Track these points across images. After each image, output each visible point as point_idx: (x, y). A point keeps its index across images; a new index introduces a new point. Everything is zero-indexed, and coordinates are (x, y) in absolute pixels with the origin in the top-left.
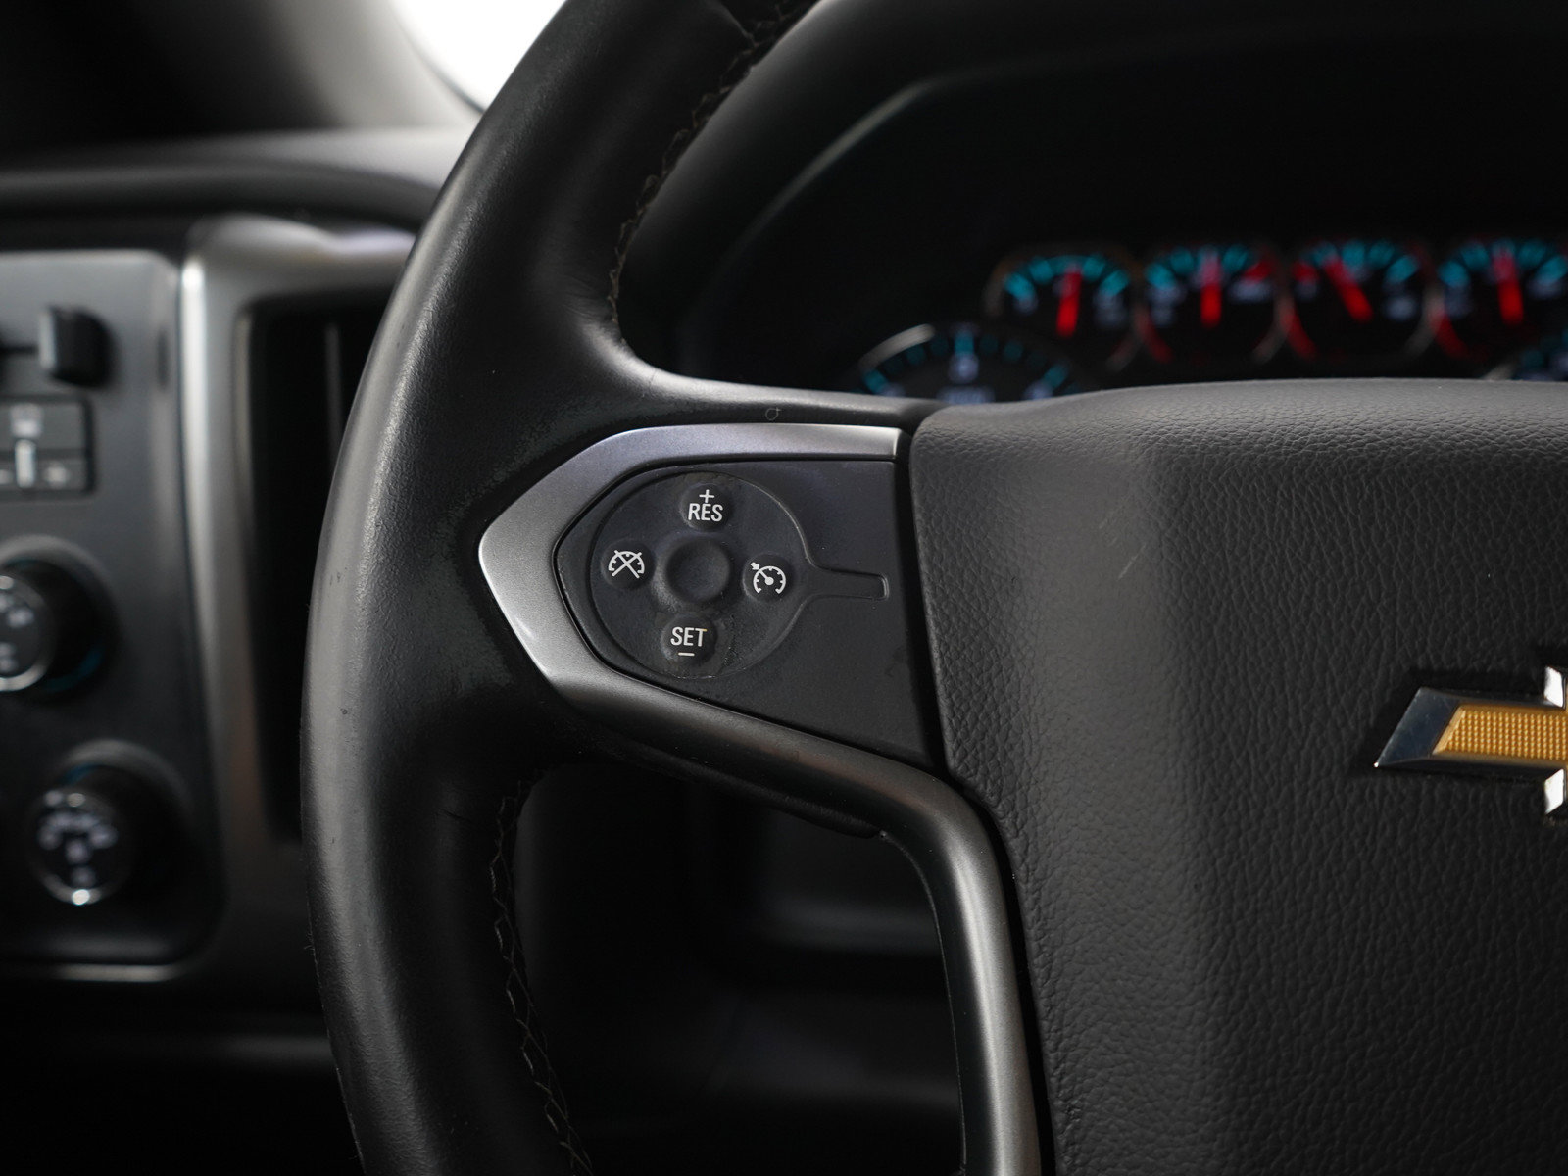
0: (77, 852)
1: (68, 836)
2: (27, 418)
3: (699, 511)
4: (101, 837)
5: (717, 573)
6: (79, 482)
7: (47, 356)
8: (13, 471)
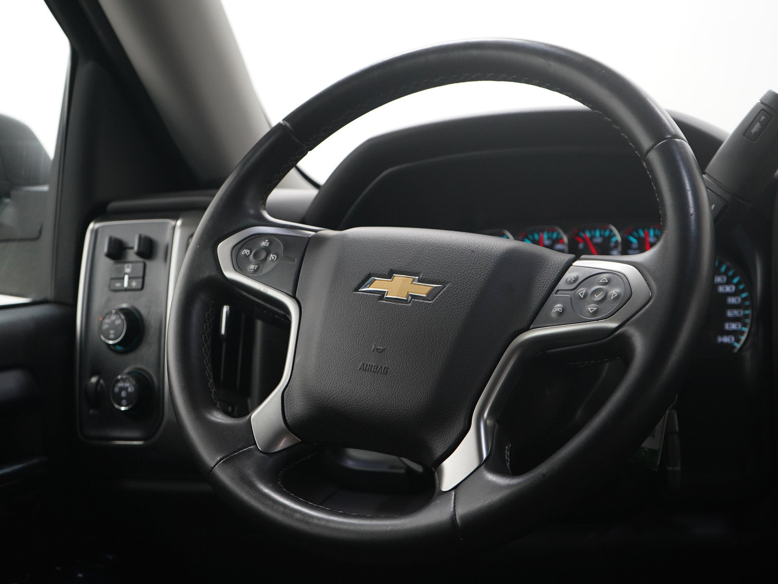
0: (123, 394)
1: (122, 389)
2: (128, 267)
3: (264, 243)
4: (130, 390)
5: (263, 255)
6: (140, 287)
7: (136, 248)
8: (123, 284)
